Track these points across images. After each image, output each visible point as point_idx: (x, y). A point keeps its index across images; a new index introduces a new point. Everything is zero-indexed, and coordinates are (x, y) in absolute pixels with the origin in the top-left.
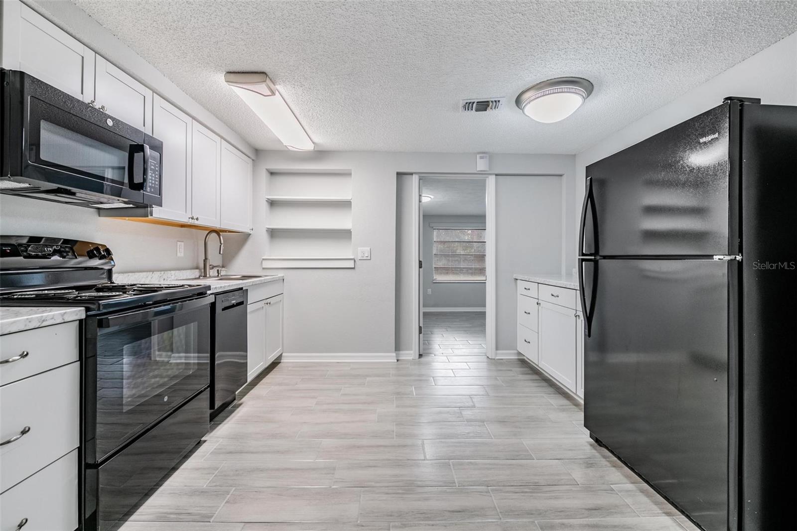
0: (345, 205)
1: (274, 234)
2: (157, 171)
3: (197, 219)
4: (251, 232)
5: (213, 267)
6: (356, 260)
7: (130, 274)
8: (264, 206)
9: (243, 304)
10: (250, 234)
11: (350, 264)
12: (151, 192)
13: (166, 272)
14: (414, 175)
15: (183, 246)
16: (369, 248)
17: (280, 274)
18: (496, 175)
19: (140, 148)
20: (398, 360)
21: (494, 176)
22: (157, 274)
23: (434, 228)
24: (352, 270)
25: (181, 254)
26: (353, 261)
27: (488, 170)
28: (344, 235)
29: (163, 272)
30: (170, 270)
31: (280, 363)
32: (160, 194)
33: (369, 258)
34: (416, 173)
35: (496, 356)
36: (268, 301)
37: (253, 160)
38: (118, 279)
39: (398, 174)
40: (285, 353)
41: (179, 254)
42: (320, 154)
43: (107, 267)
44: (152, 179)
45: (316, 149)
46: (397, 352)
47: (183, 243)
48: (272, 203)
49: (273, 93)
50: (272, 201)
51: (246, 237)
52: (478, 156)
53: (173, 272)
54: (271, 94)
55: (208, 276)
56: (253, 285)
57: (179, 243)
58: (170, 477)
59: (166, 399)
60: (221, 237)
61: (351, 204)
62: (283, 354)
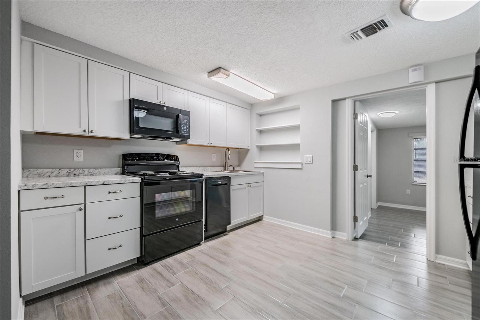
0: (296, 128)
1: (261, 148)
2: (187, 124)
3: (212, 143)
4: (249, 148)
5: (230, 166)
6: (303, 164)
7: (189, 168)
8: (255, 133)
9: (227, 184)
10: (249, 149)
11: (299, 166)
12: (185, 133)
13: (206, 167)
14: (347, 99)
15: (215, 156)
16: (312, 156)
17: (262, 171)
18: (436, 82)
19: (178, 116)
20: (333, 237)
21: (434, 84)
22: (201, 168)
23: (414, 137)
24: (300, 170)
25: (214, 159)
26: (301, 165)
27: (423, 80)
28: (295, 147)
29: (204, 168)
30: (208, 167)
31: (262, 220)
32: (189, 134)
33: (312, 162)
34: (348, 98)
35: (436, 259)
36: (249, 185)
37: (250, 110)
38: (182, 169)
39: (333, 101)
40: (265, 215)
41: (213, 160)
42: (280, 100)
43: (177, 165)
44: (183, 128)
45: (276, 97)
46: (332, 231)
47: (215, 155)
48: (261, 132)
49: (228, 76)
50: (261, 130)
51: (247, 151)
52: (410, 70)
53: (209, 168)
54: (227, 77)
55: (227, 170)
56: (236, 175)
57: (213, 155)
58: (180, 253)
59: (177, 219)
60: (229, 151)
61: (300, 127)
62: (264, 216)
